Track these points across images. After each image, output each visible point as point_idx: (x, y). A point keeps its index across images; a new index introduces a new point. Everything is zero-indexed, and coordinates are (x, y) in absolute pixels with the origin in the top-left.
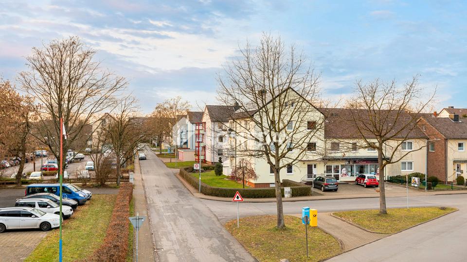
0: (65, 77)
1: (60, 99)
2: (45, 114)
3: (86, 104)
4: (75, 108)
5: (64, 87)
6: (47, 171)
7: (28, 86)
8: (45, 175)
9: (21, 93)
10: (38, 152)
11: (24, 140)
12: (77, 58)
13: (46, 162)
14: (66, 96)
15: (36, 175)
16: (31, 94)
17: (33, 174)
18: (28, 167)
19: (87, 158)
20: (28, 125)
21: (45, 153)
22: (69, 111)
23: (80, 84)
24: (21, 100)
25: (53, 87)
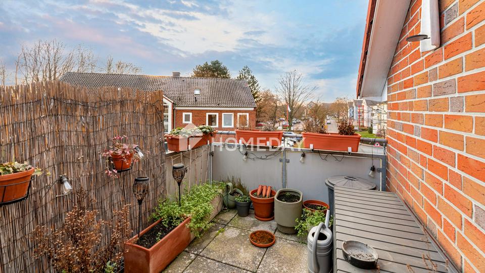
0: (292, 86)
1: (290, 95)
2: (284, 103)
3: (301, 97)
4: (296, 99)
5: (292, 90)
6: (284, 127)
7: (277, 91)
8: (284, 128)
9: (274, 93)
10: (281, 119)
11: (275, 113)
12: (297, 77)
13: (284, 123)
14: (292, 94)
15: (280, 128)
16: (278, 94)
17: (279, 127)
18: (277, 125)
19: (302, 122)
20: (277, 106)
21: (284, 119)
22: (293, 101)
23: (298, 89)
24: (274, 96)
25: (287, 90)
